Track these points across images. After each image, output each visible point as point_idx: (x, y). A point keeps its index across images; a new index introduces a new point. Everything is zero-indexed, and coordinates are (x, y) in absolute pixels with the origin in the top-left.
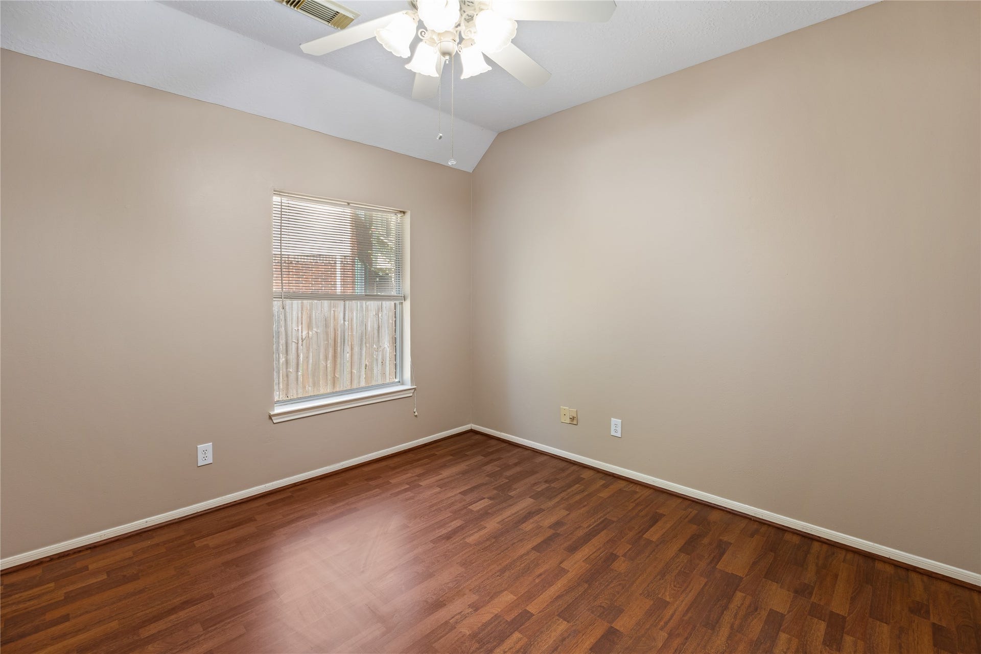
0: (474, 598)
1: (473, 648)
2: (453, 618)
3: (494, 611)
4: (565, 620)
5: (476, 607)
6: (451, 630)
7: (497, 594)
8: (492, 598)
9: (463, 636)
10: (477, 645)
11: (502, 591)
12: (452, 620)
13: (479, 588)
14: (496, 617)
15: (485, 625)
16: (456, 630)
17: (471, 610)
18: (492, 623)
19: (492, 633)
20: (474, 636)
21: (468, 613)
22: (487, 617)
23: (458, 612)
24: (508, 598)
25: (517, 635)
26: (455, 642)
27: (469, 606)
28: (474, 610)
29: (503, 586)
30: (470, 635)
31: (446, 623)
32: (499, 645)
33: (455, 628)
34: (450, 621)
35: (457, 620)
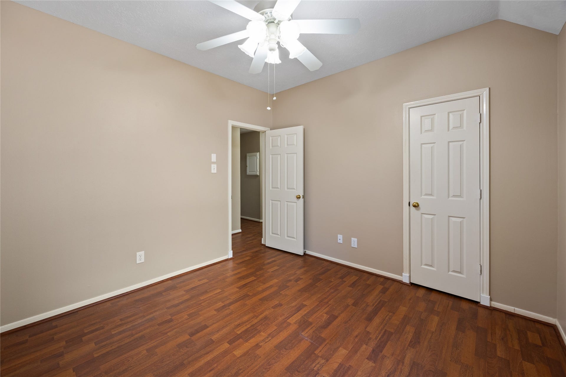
0: (258, 352)
1: (259, 327)
2: (270, 340)
3: (248, 344)
4: (212, 340)
5: (257, 346)
6: (270, 334)
7: (244, 355)
8: (247, 352)
9: (264, 331)
10: (258, 328)
11: (241, 357)
12: (270, 339)
13: (254, 359)
14: (247, 341)
15: (253, 337)
16: (268, 334)
17: (260, 344)
18: (250, 338)
19: (250, 333)
20: (259, 332)
21: (262, 342)
22: (252, 341)
23: (268, 343)
24: (238, 353)
25: (239, 332)
26: (267, 329)
27: (261, 347)
28: (258, 344)
29: (239, 361)
30: (261, 332)
31: (273, 337)
32: (248, 328)
33: (268, 335)
34: (270, 338)
35: (267, 339)
